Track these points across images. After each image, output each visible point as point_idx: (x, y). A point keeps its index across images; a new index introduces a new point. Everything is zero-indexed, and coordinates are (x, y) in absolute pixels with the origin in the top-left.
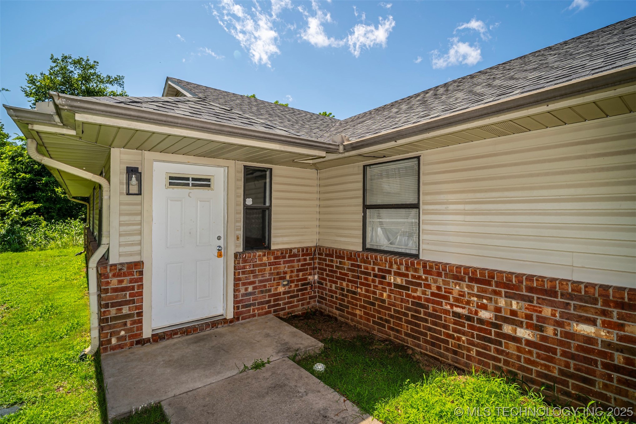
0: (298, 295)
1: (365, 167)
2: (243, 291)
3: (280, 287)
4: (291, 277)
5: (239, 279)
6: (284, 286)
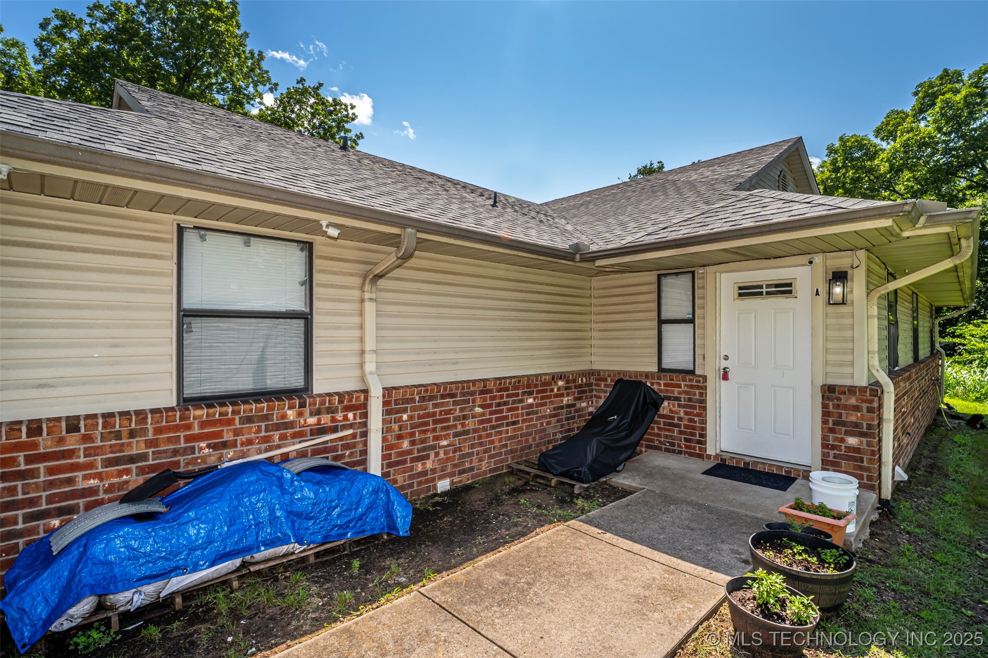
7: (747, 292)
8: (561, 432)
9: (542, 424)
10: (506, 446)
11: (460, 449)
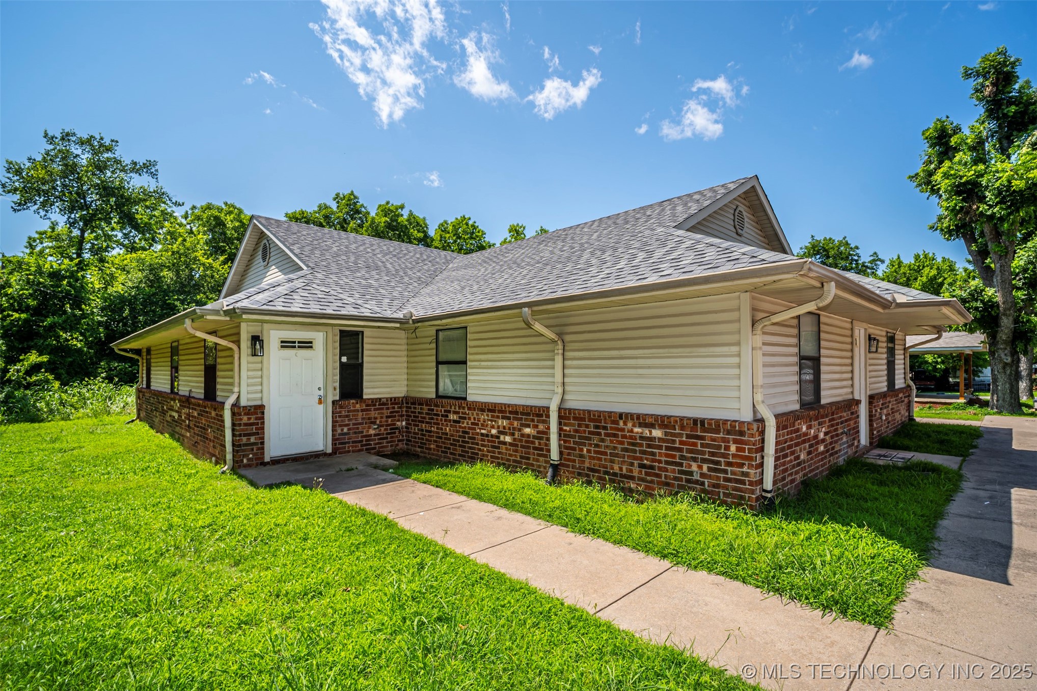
0: (387, 438)
1: (437, 331)
2: (339, 431)
3: (371, 430)
4: (381, 422)
5: (337, 422)
6: (375, 429)
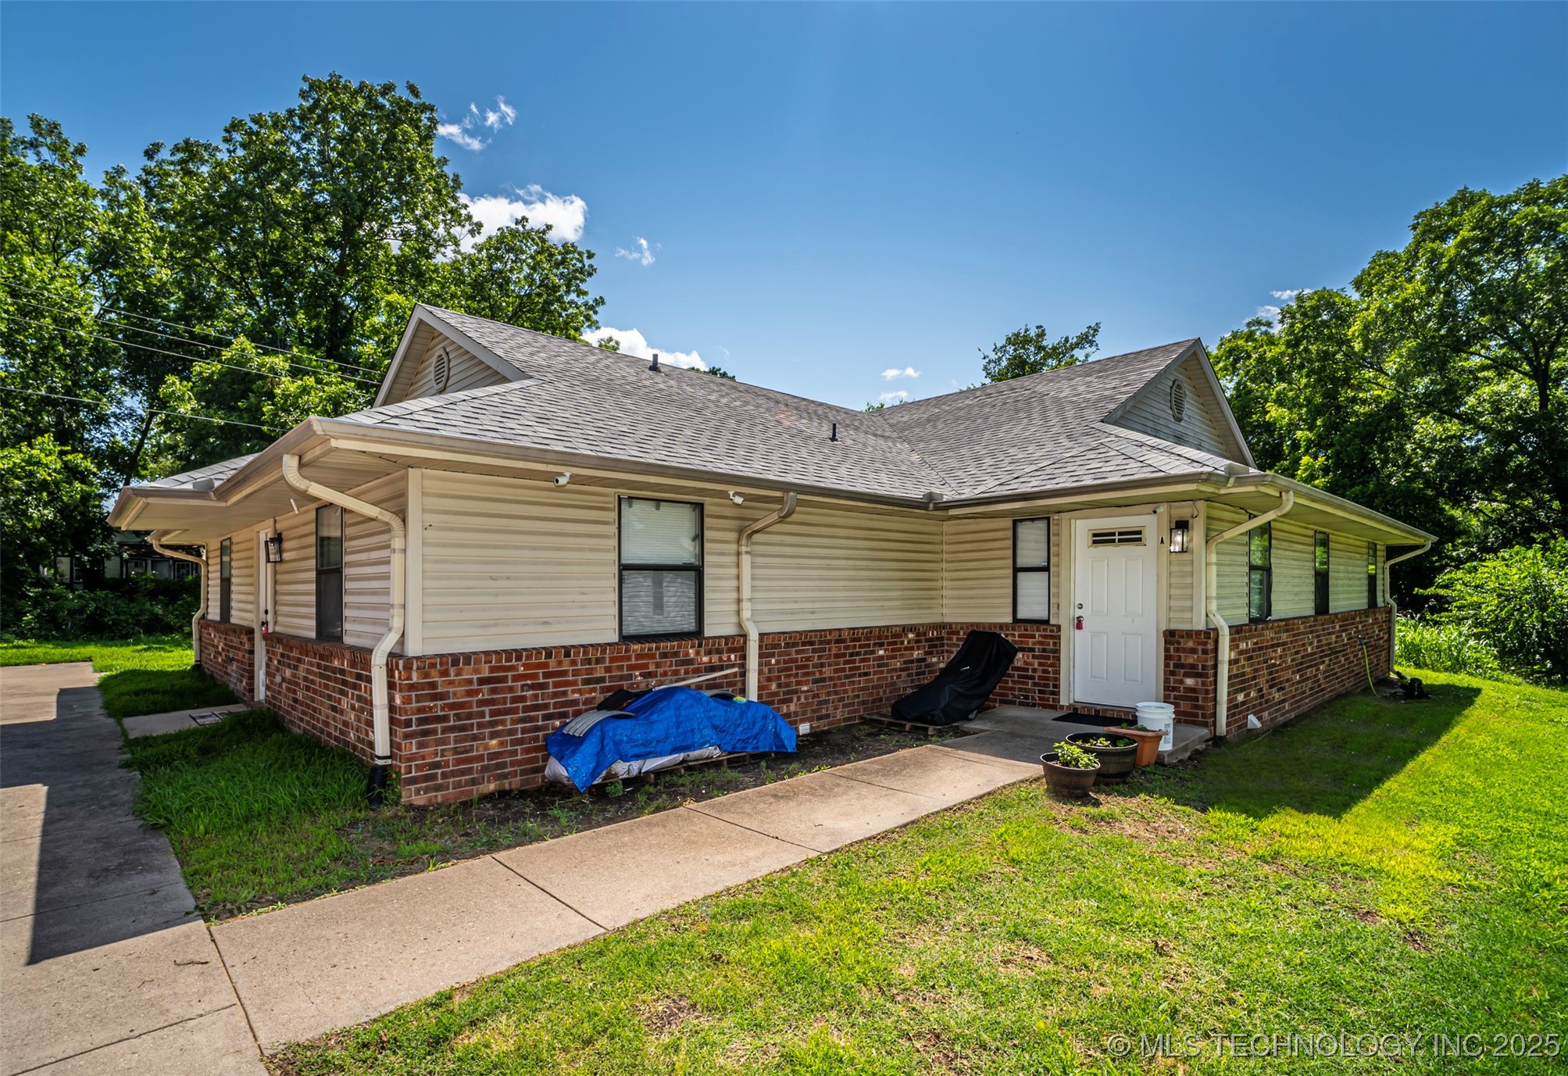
7: (1101, 538)
8: (911, 687)
9: (892, 677)
10: (858, 696)
11: (817, 696)
